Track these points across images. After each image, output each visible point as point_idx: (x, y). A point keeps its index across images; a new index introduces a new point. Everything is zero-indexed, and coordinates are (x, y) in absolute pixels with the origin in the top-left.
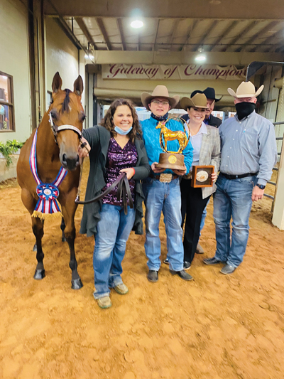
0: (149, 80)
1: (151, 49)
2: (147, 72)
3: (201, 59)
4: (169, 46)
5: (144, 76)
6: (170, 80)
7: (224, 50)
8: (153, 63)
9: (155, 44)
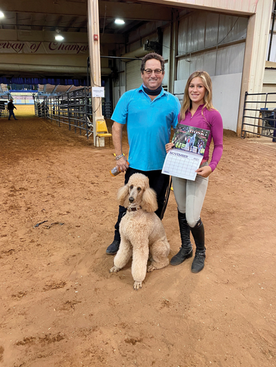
0: (17, 54)
1: (14, 28)
2: (14, 47)
3: (59, 38)
4: (30, 28)
5: (11, 50)
6: (37, 54)
7: (78, 31)
8: (18, 40)
9: (17, 25)
